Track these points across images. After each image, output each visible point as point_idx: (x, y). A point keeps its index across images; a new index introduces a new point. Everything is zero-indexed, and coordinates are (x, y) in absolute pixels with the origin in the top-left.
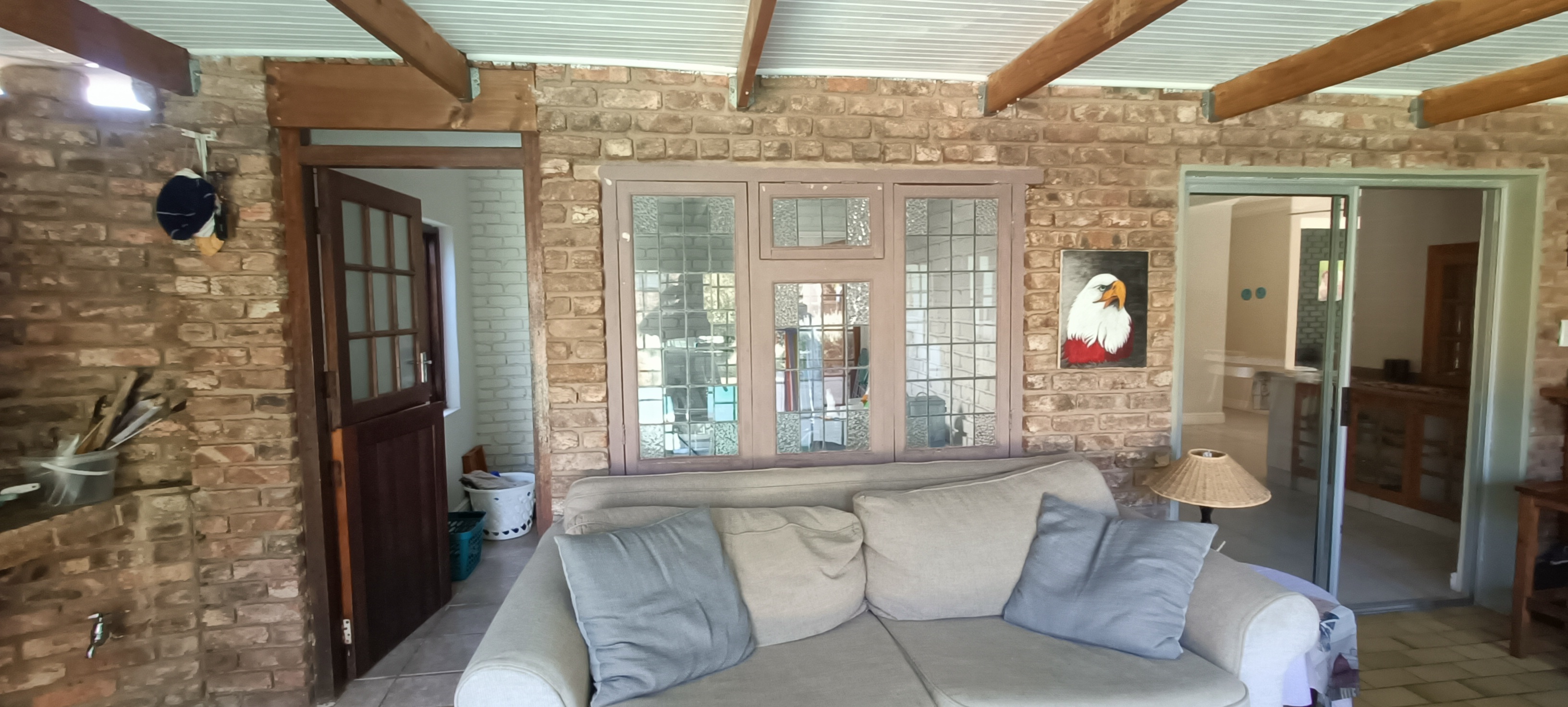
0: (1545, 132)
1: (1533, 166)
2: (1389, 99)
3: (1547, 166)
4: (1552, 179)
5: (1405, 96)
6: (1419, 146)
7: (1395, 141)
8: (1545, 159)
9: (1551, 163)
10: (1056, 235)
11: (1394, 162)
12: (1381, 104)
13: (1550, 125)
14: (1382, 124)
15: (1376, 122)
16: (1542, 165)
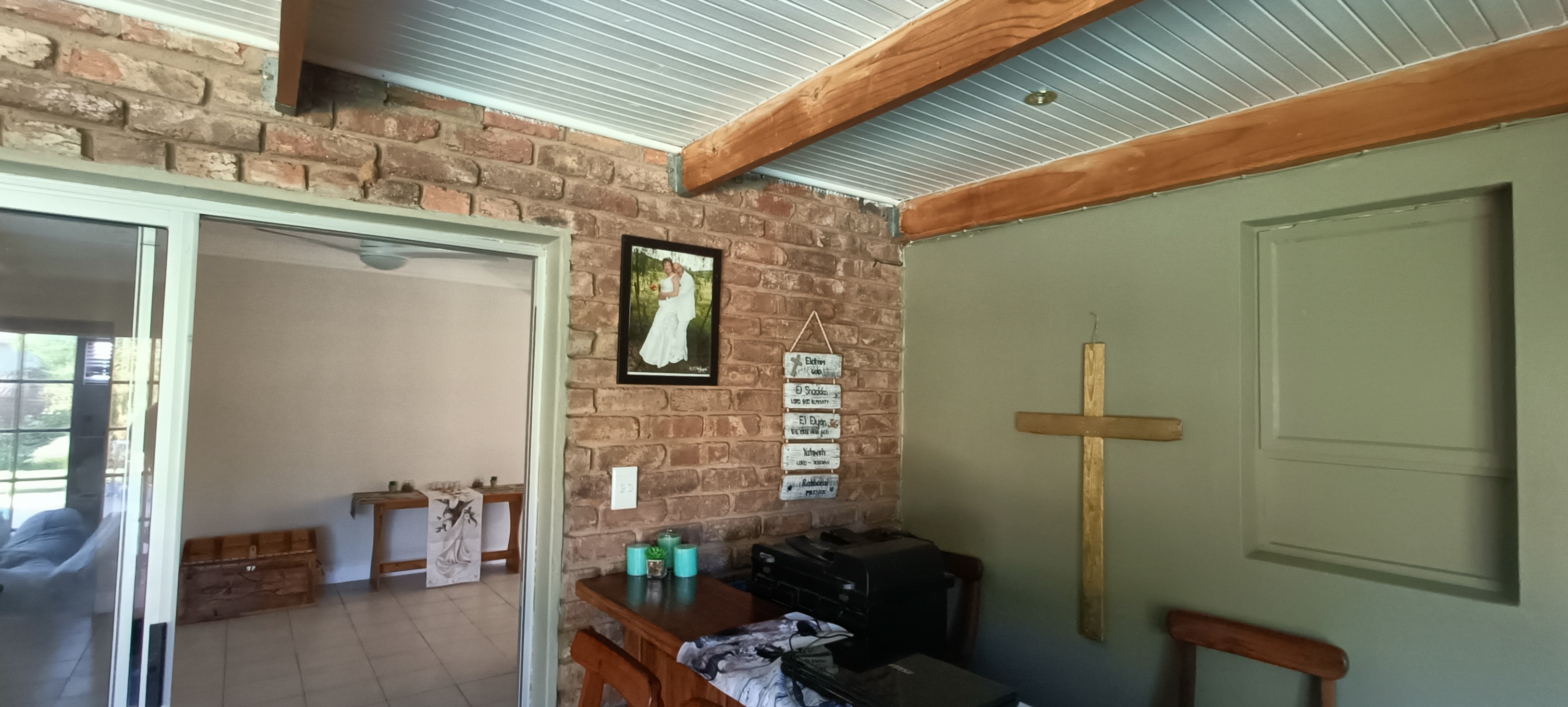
0: (562, 170)
1: (544, 220)
2: (195, 41)
3: (572, 224)
4: (583, 246)
5: (242, 48)
6: (287, 148)
7: (217, 127)
8: (569, 214)
9: (580, 222)
11: (217, 166)
12: (170, 45)
13: (570, 162)
14: (174, 85)
15: (153, 75)
16: (564, 223)
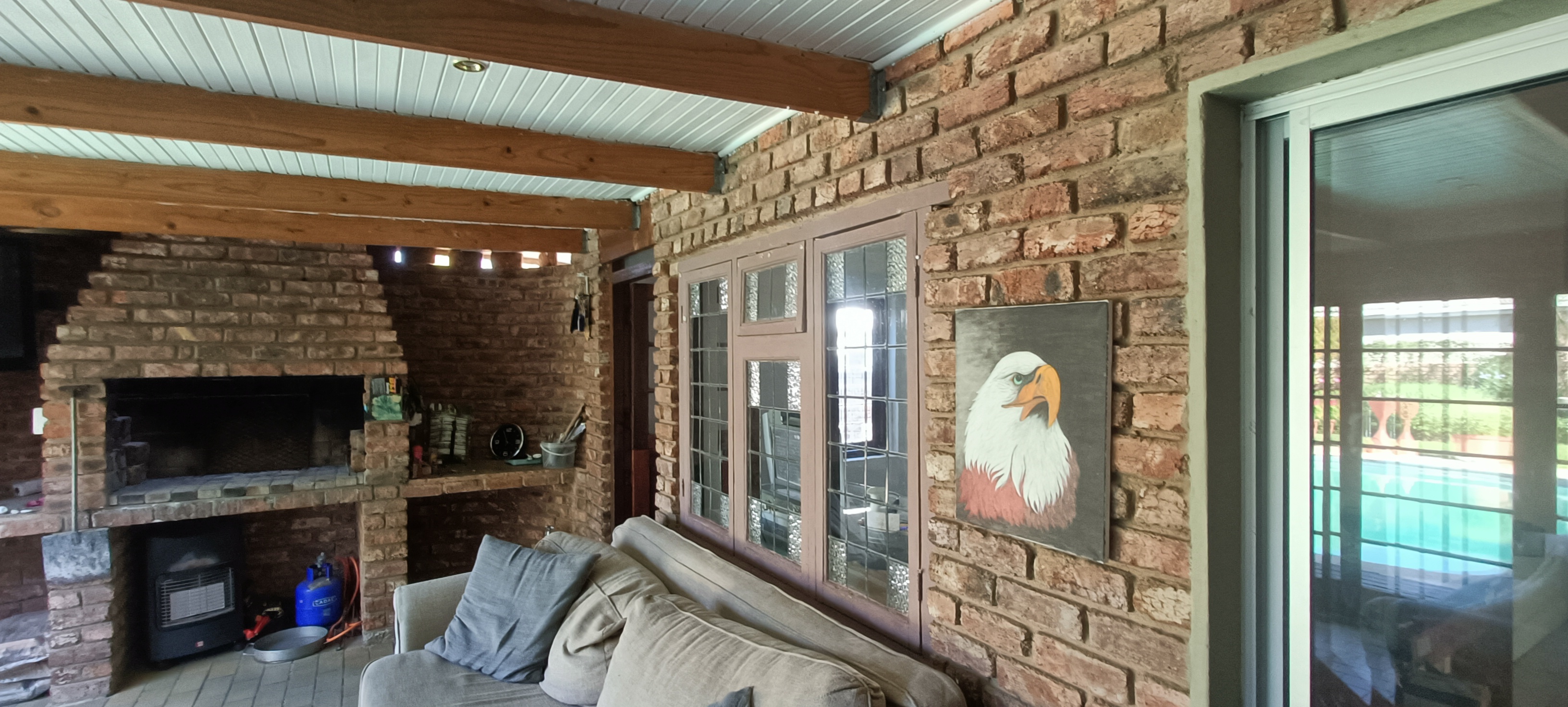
10: (955, 284)
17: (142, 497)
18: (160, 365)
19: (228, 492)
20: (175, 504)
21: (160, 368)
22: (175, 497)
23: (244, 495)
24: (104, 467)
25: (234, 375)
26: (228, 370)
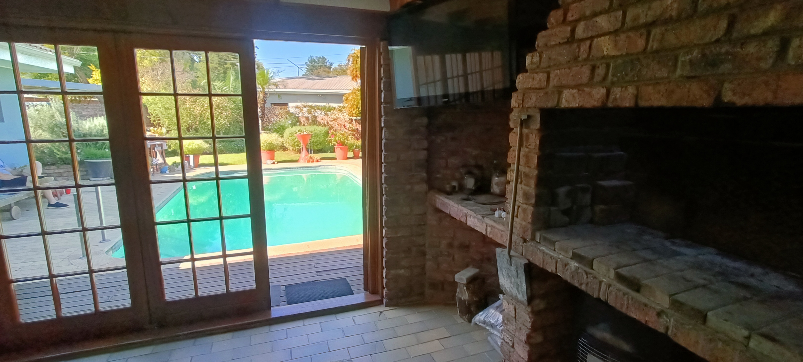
17: (553, 243)
18: (575, 91)
19: (620, 278)
20: (574, 264)
21: (573, 96)
22: (576, 257)
23: (638, 290)
24: (533, 201)
25: (643, 104)
26: (637, 97)
